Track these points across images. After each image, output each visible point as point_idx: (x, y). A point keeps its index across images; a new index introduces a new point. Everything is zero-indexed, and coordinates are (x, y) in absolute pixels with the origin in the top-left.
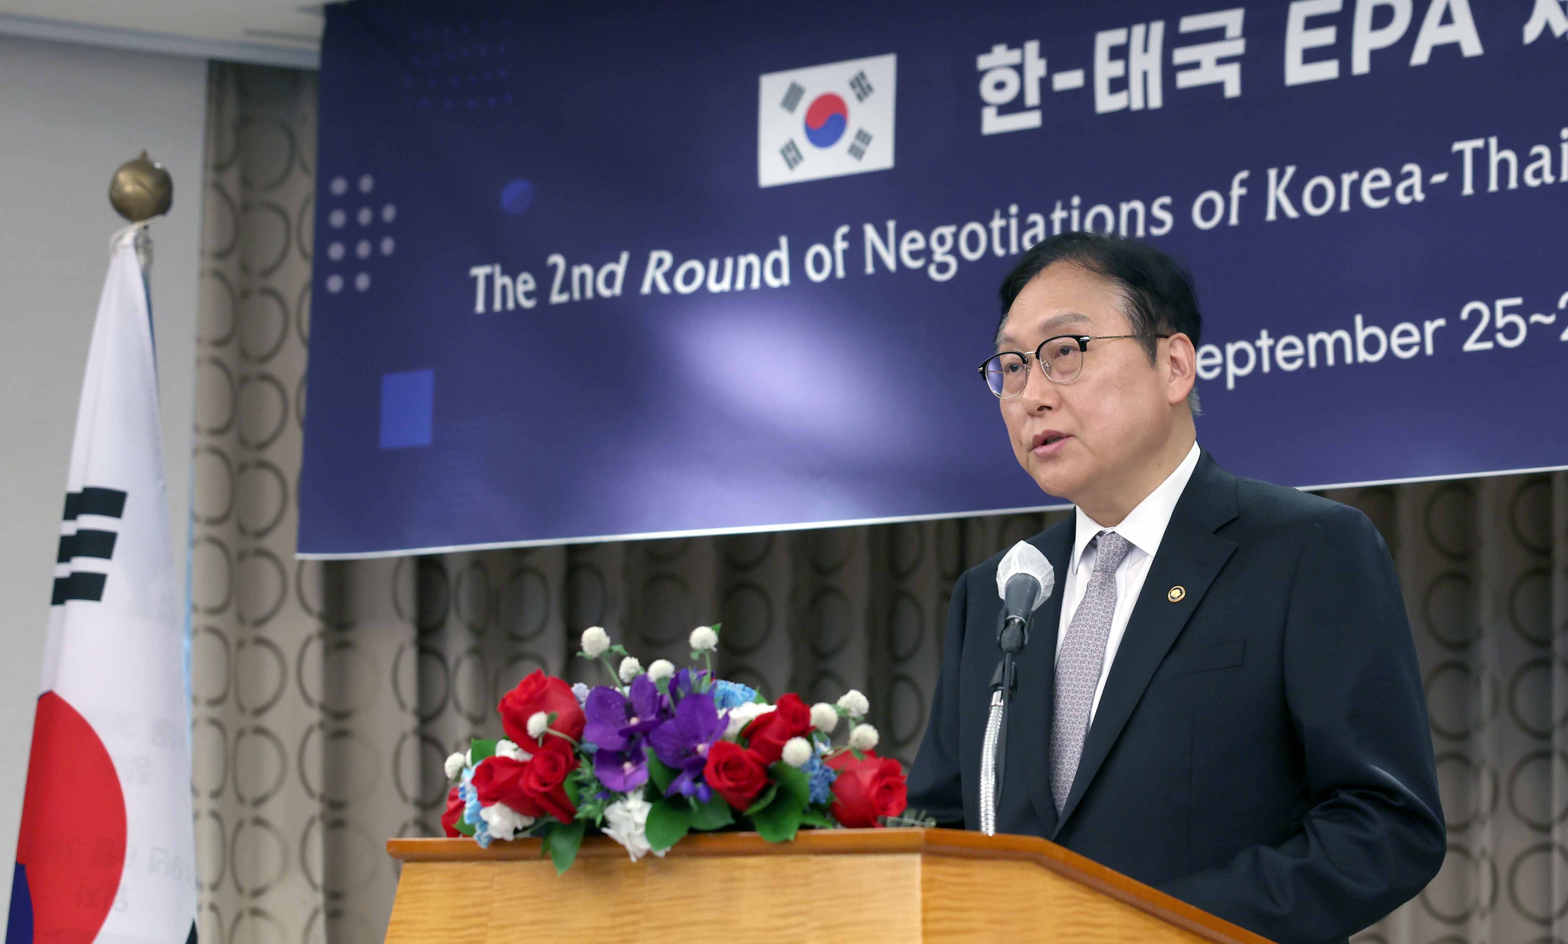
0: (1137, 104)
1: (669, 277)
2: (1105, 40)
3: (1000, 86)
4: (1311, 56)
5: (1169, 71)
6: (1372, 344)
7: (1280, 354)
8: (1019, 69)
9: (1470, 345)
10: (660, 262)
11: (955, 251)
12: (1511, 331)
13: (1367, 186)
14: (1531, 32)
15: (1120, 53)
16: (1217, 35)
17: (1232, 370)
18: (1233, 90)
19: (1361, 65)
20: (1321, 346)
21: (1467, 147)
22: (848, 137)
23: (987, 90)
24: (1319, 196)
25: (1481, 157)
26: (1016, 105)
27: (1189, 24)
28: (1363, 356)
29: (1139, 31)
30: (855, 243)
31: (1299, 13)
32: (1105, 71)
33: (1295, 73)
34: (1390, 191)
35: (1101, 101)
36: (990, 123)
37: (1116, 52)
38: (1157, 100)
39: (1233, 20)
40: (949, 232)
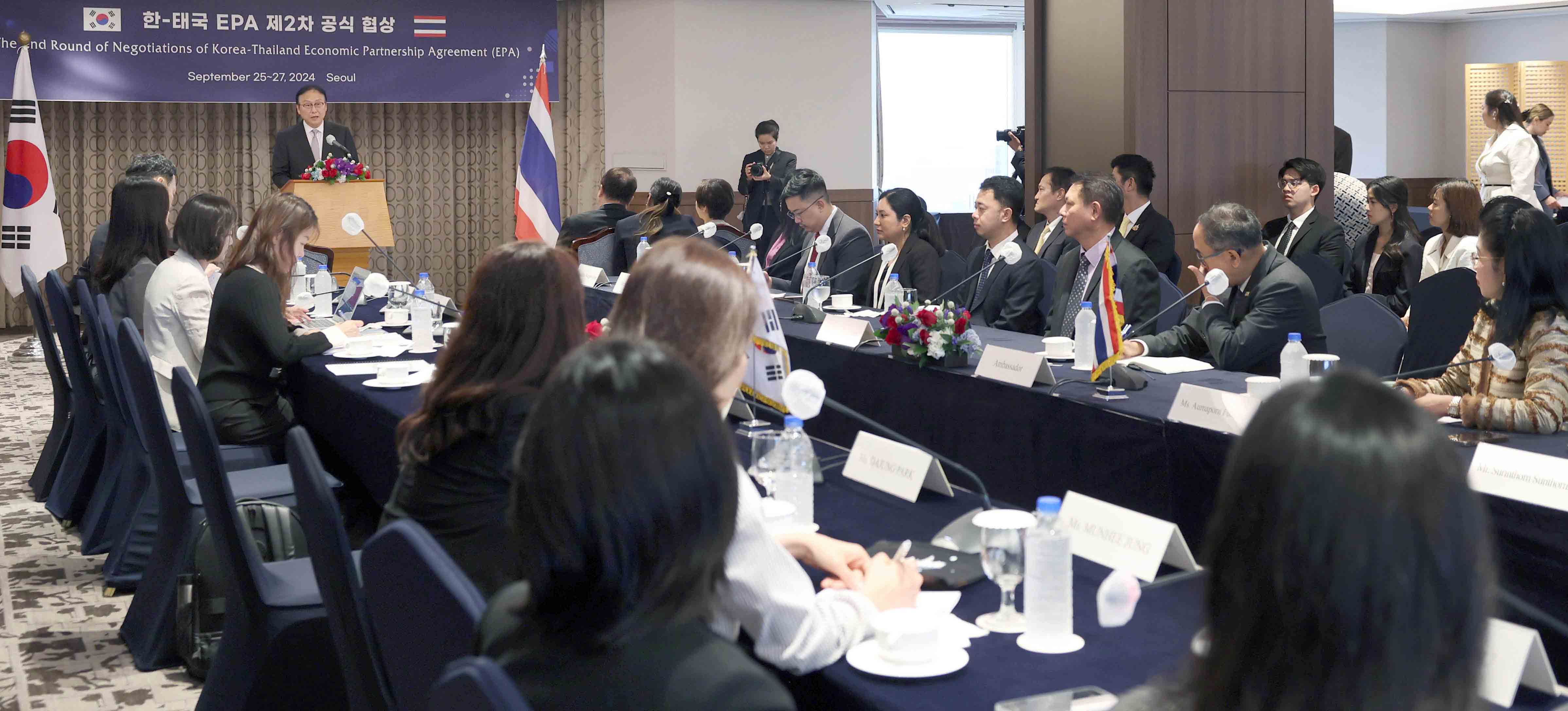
0: (183, 28)
1: (58, 46)
2: (175, 15)
3: (149, 19)
4: (222, 25)
5: (191, 23)
6: (235, 78)
7: (215, 78)
8: (154, 17)
9: (255, 80)
10: (54, 43)
12: (263, 78)
13: (234, 50)
14: (268, 28)
15: (179, 17)
16: (202, 18)
17: (204, 79)
18: (205, 28)
19: (233, 28)
20: (224, 77)
21: (255, 46)
22: (109, 23)
23: (145, 19)
24: (224, 50)
25: (257, 48)
26: (153, 23)
27: (194, 14)
28: (233, 80)
29: (183, 14)
30: (111, 45)
31: (219, 16)
32: (175, 20)
33: (219, 28)
34: (239, 51)
35: (175, 26)
36: (146, 26)
37: (177, 17)
38: (187, 28)
39: (205, 15)
40: (136, 46)
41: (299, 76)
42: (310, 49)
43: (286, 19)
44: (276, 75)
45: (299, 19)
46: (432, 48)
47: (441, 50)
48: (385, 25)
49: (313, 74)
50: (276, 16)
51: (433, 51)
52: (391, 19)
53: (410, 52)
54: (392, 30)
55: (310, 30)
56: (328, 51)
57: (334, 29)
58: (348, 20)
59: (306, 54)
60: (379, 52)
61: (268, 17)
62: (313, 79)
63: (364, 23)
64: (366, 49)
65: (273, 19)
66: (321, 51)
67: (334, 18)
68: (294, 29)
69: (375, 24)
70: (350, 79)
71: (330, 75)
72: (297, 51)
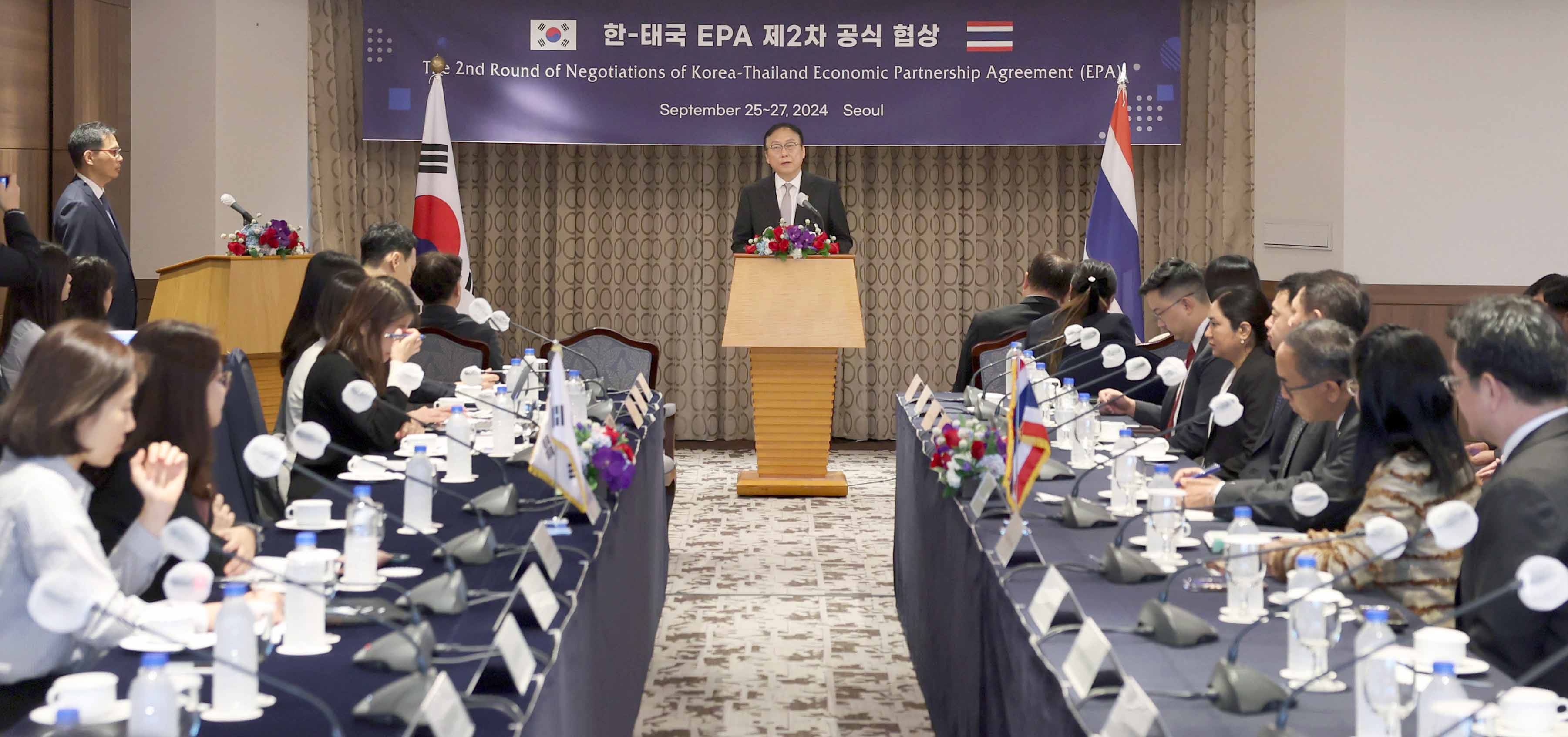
0: (654, 44)
1: (499, 71)
2: (644, 27)
3: (611, 33)
4: (705, 39)
5: (664, 38)
6: (721, 111)
7: (695, 111)
8: (618, 30)
9: (746, 114)
10: (495, 67)
11: (597, 75)
12: (758, 112)
13: (720, 73)
14: (765, 43)
15: (649, 30)
16: (678, 30)
17: (681, 113)
18: (683, 44)
19: (719, 44)
20: (707, 110)
21: (747, 67)
22: (561, 40)
23: (607, 33)
24: (707, 74)
25: (751, 70)
26: (616, 39)
27: (669, 26)
28: (718, 114)
29: (654, 26)
30: (563, 69)
31: (701, 28)
32: (644, 34)
33: (701, 43)
34: (727, 75)
35: (644, 42)
36: (608, 43)
37: (647, 30)
38: (660, 44)
39: (682, 27)
40: (595, 70)
41: (806, 109)
42: (821, 71)
43: (790, 30)
44: (775, 108)
45: (807, 29)
46: (992, 67)
47: (1005, 70)
48: (925, 35)
49: (825, 106)
50: (777, 26)
51: (994, 72)
52: (935, 26)
53: (961, 73)
54: (935, 42)
55: (822, 45)
56: (846, 73)
57: (854, 43)
58: (874, 29)
59: (816, 77)
60: (917, 73)
61: (765, 27)
62: (825, 113)
63: (896, 33)
64: (898, 70)
65: (773, 31)
66: (836, 74)
67: (854, 27)
68: (799, 44)
69: (911, 34)
70: (876, 112)
71: (848, 107)
72: (803, 74)
